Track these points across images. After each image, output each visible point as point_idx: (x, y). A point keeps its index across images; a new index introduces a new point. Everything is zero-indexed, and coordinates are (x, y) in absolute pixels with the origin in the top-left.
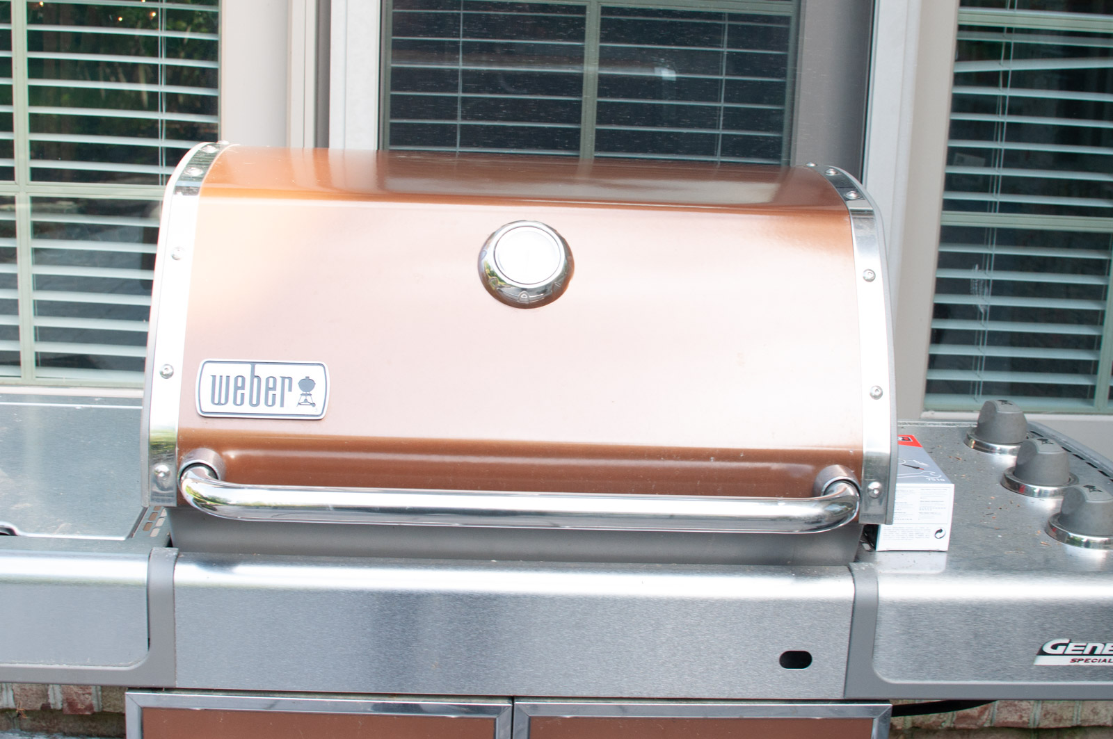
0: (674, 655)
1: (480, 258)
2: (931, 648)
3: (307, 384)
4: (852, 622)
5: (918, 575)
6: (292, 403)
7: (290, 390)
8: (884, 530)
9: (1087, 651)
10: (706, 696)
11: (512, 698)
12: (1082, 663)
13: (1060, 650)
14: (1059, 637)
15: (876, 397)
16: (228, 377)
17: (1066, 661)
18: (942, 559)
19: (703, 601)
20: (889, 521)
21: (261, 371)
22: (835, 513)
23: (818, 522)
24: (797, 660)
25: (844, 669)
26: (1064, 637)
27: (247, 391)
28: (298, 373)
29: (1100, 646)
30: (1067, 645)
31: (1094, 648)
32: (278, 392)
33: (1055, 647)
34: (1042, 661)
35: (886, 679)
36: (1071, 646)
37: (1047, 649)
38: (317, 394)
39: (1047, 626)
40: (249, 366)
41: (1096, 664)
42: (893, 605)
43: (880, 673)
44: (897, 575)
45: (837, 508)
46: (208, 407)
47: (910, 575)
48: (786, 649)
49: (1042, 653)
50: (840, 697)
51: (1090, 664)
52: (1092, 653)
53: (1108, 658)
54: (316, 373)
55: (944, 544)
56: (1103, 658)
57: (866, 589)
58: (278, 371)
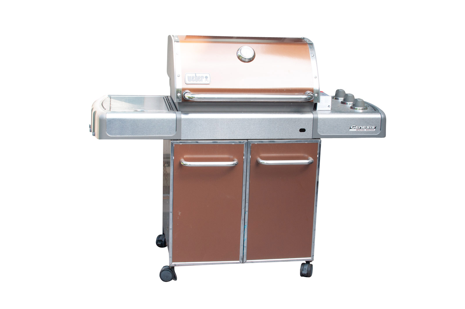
0: (279, 130)
1: (237, 53)
2: (329, 128)
3: (206, 77)
4: (313, 122)
5: (325, 113)
6: (204, 81)
7: (203, 78)
8: (318, 104)
9: (359, 128)
10: (285, 138)
11: (247, 140)
12: (358, 130)
13: (354, 127)
14: (354, 125)
15: (315, 78)
16: (191, 77)
17: (355, 130)
18: (330, 111)
19: (284, 118)
20: (319, 102)
21: (197, 75)
22: (309, 98)
23: (306, 99)
24: (302, 130)
25: (312, 132)
26: (355, 125)
27: (195, 79)
28: (204, 75)
29: (362, 127)
30: (355, 127)
31: (361, 127)
32: (201, 79)
33: (353, 127)
34: (351, 130)
35: (320, 134)
36: (356, 127)
37: (351, 127)
38: (209, 79)
39: (351, 123)
40: (195, 74)
41: (361, 131)
42: (320, 119)
43: (319, 133)
44: (321, 113)
45: (310, 97)
46: (188, 82)
47: (324, 114)
48: (301, 128)
49: (350, 128)
50: (311, 138)
51: (360, 131)
52: (360, 128)
53: (364, 129)
54: (208, 75)
55: (330, 109)
56: (363, 129)
57: (315, 116)
58: (201, 75)
